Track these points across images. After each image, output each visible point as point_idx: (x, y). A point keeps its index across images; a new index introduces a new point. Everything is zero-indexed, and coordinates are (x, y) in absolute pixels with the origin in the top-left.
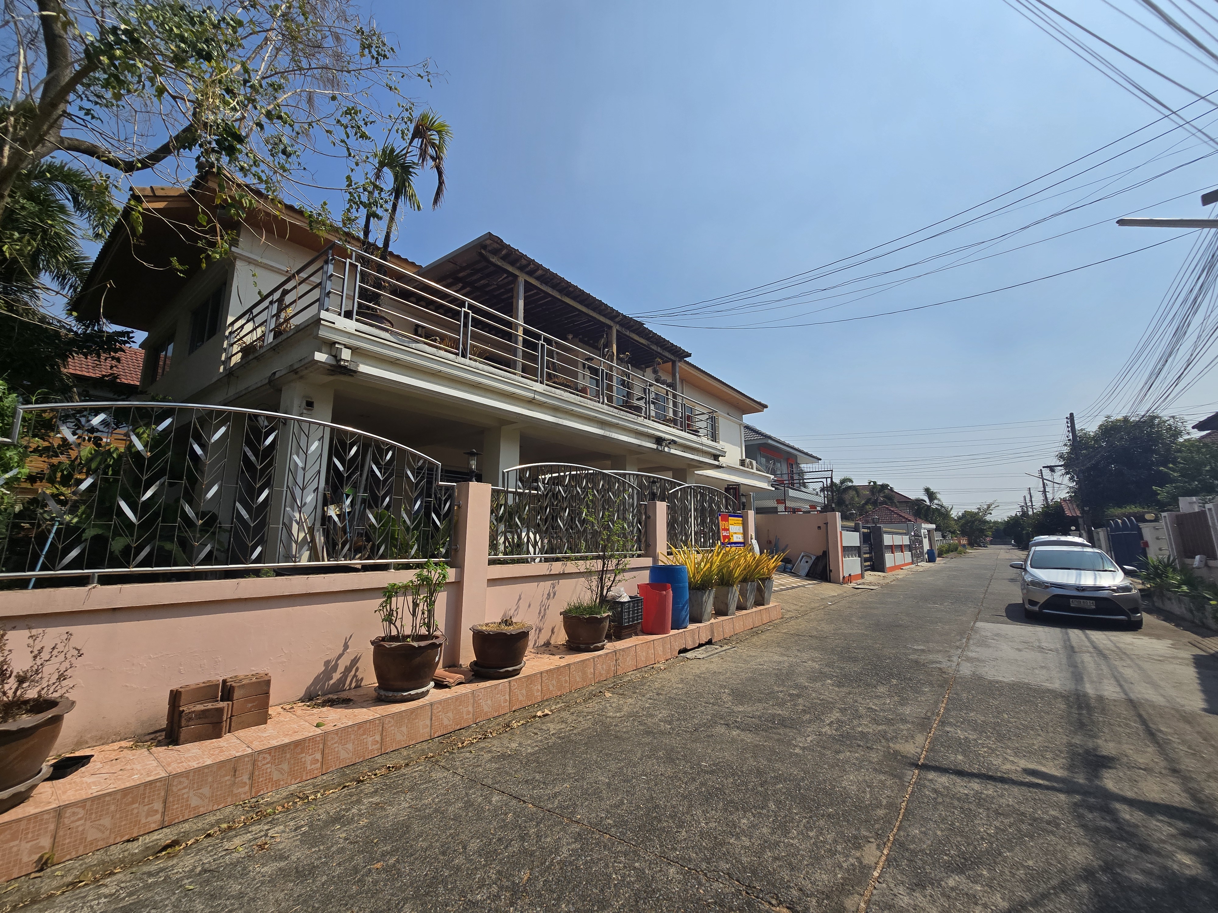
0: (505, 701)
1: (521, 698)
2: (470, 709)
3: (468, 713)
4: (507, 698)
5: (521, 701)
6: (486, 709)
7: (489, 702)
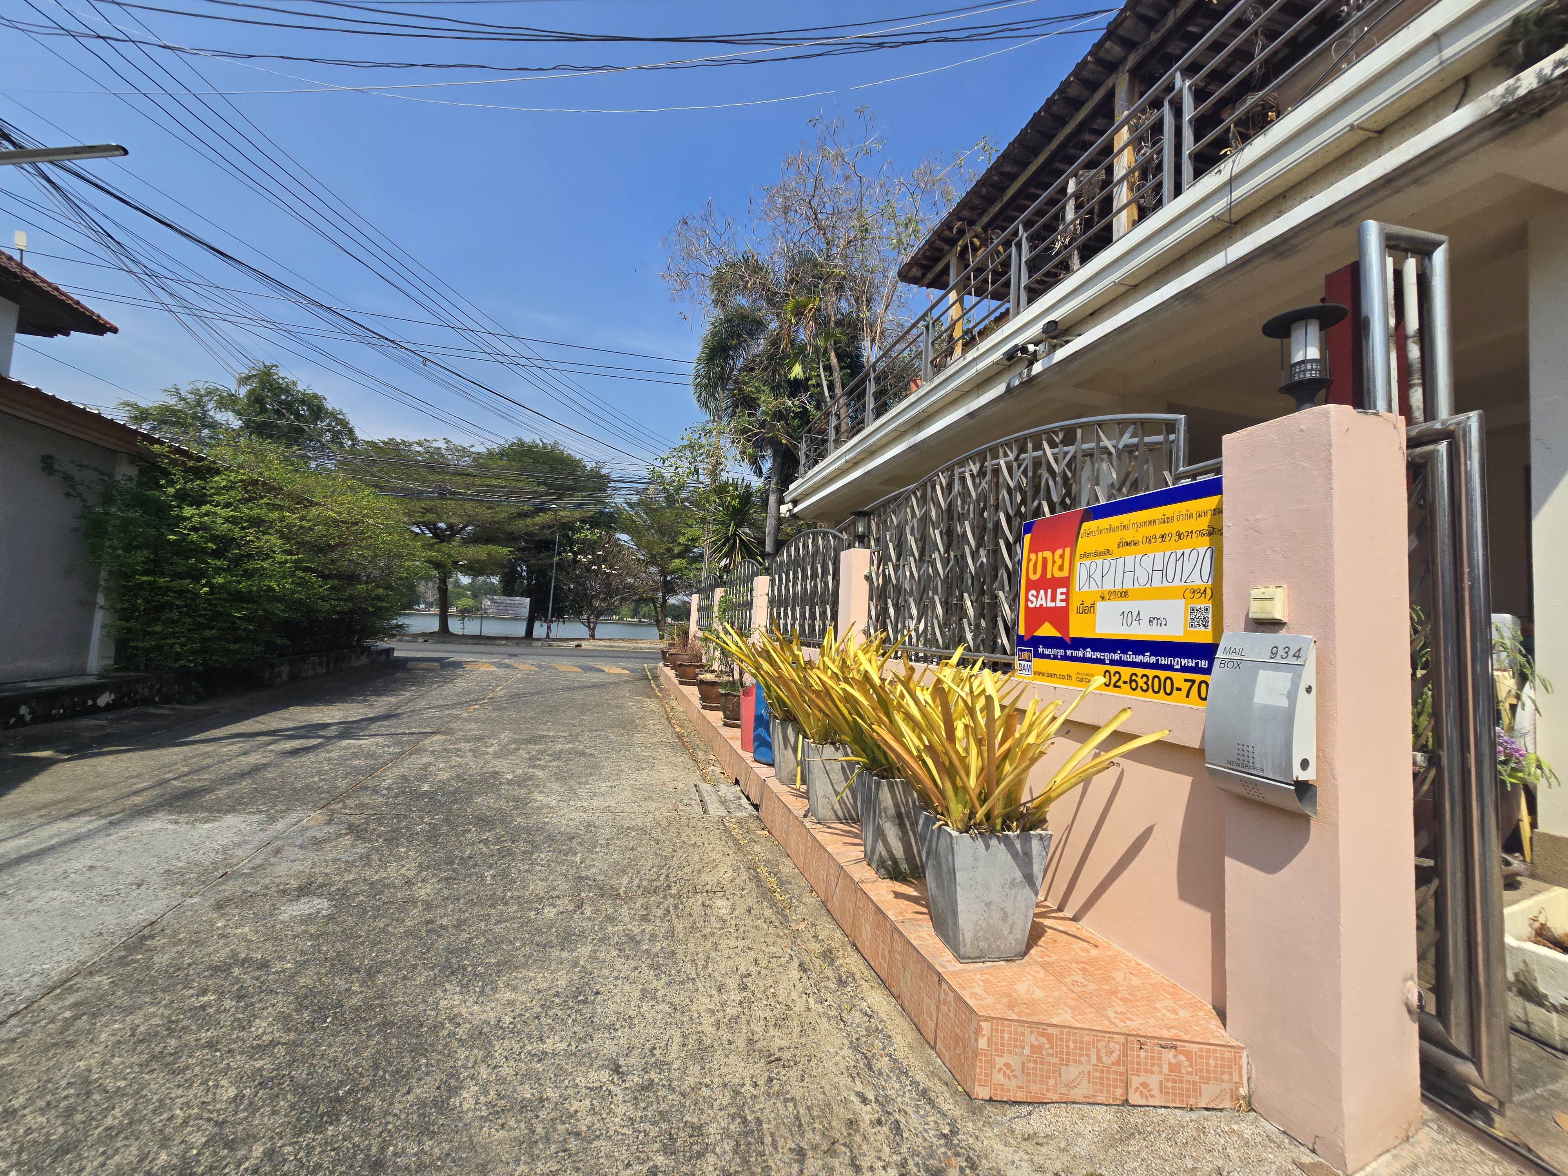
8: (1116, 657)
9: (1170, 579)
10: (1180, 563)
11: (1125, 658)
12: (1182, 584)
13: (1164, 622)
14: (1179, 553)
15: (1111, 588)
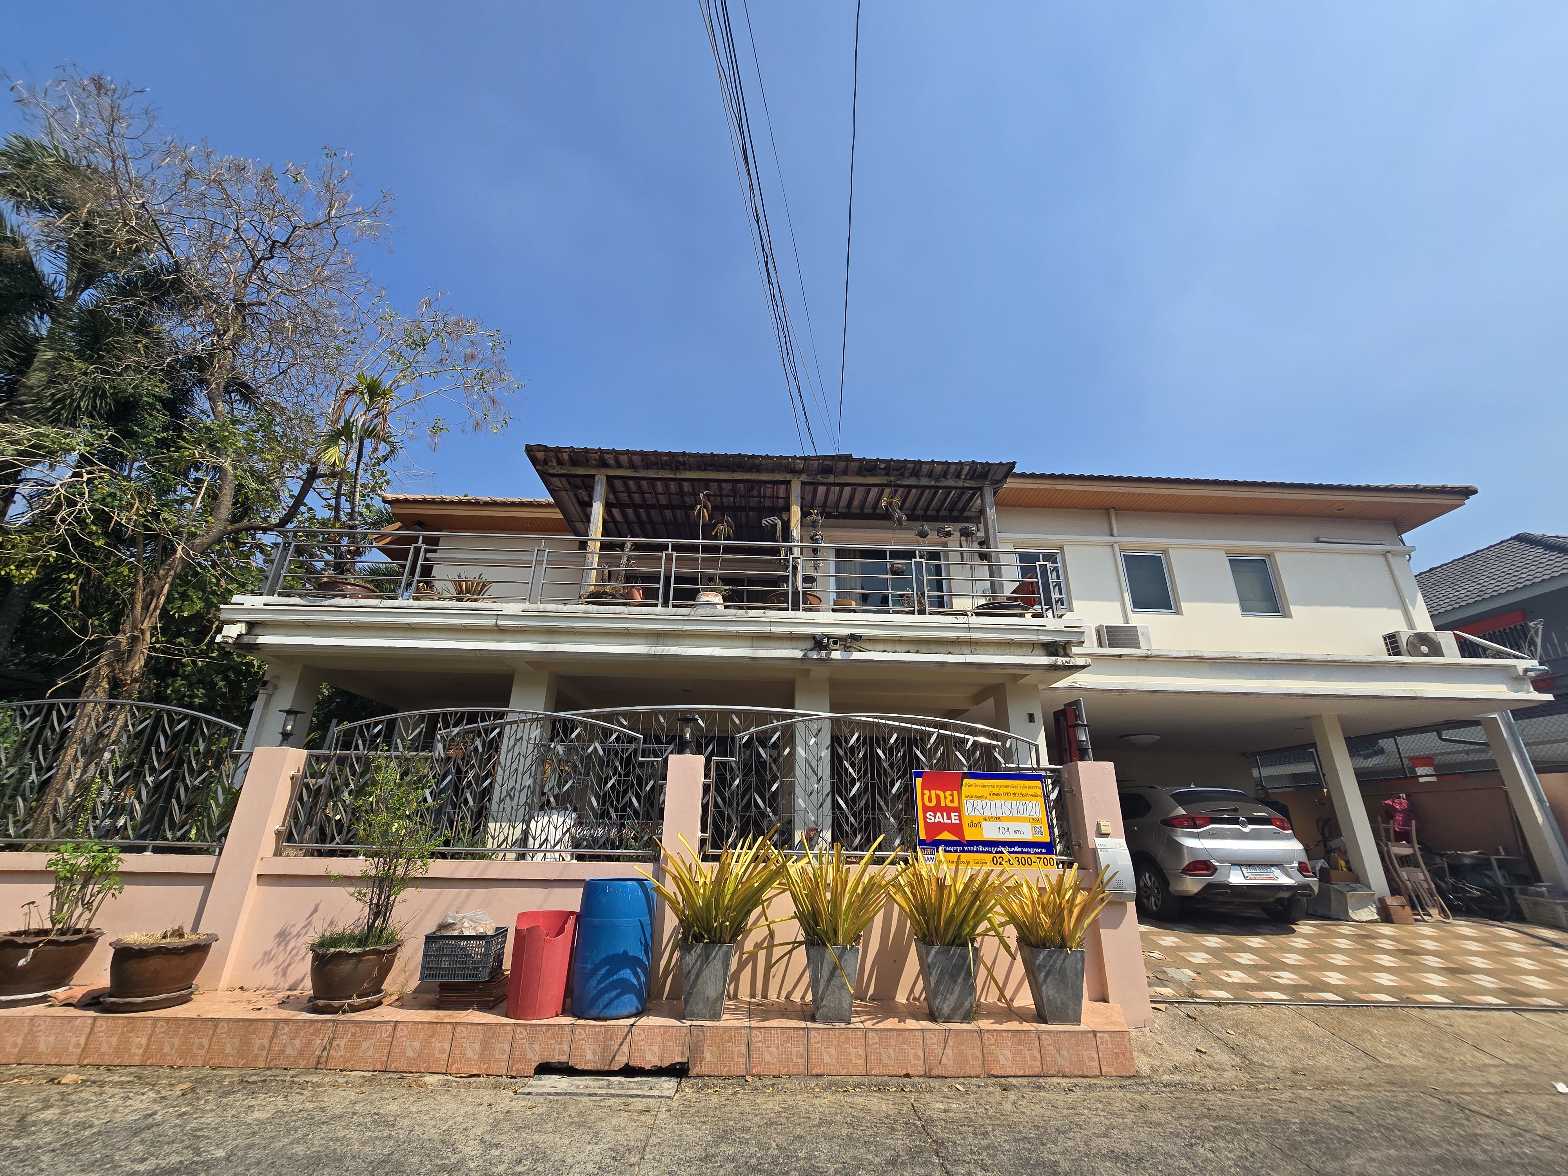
0: (77, 1045)
1: (104, 1048)
2: (20, 1041)
3: (15, 1045)
4: (82, 1041)
5: (103, 1054)
6: (42, 1047)
7: (51, 1039)
9: (1022, 813)
11: (1003, 849)
15: (989, 815)
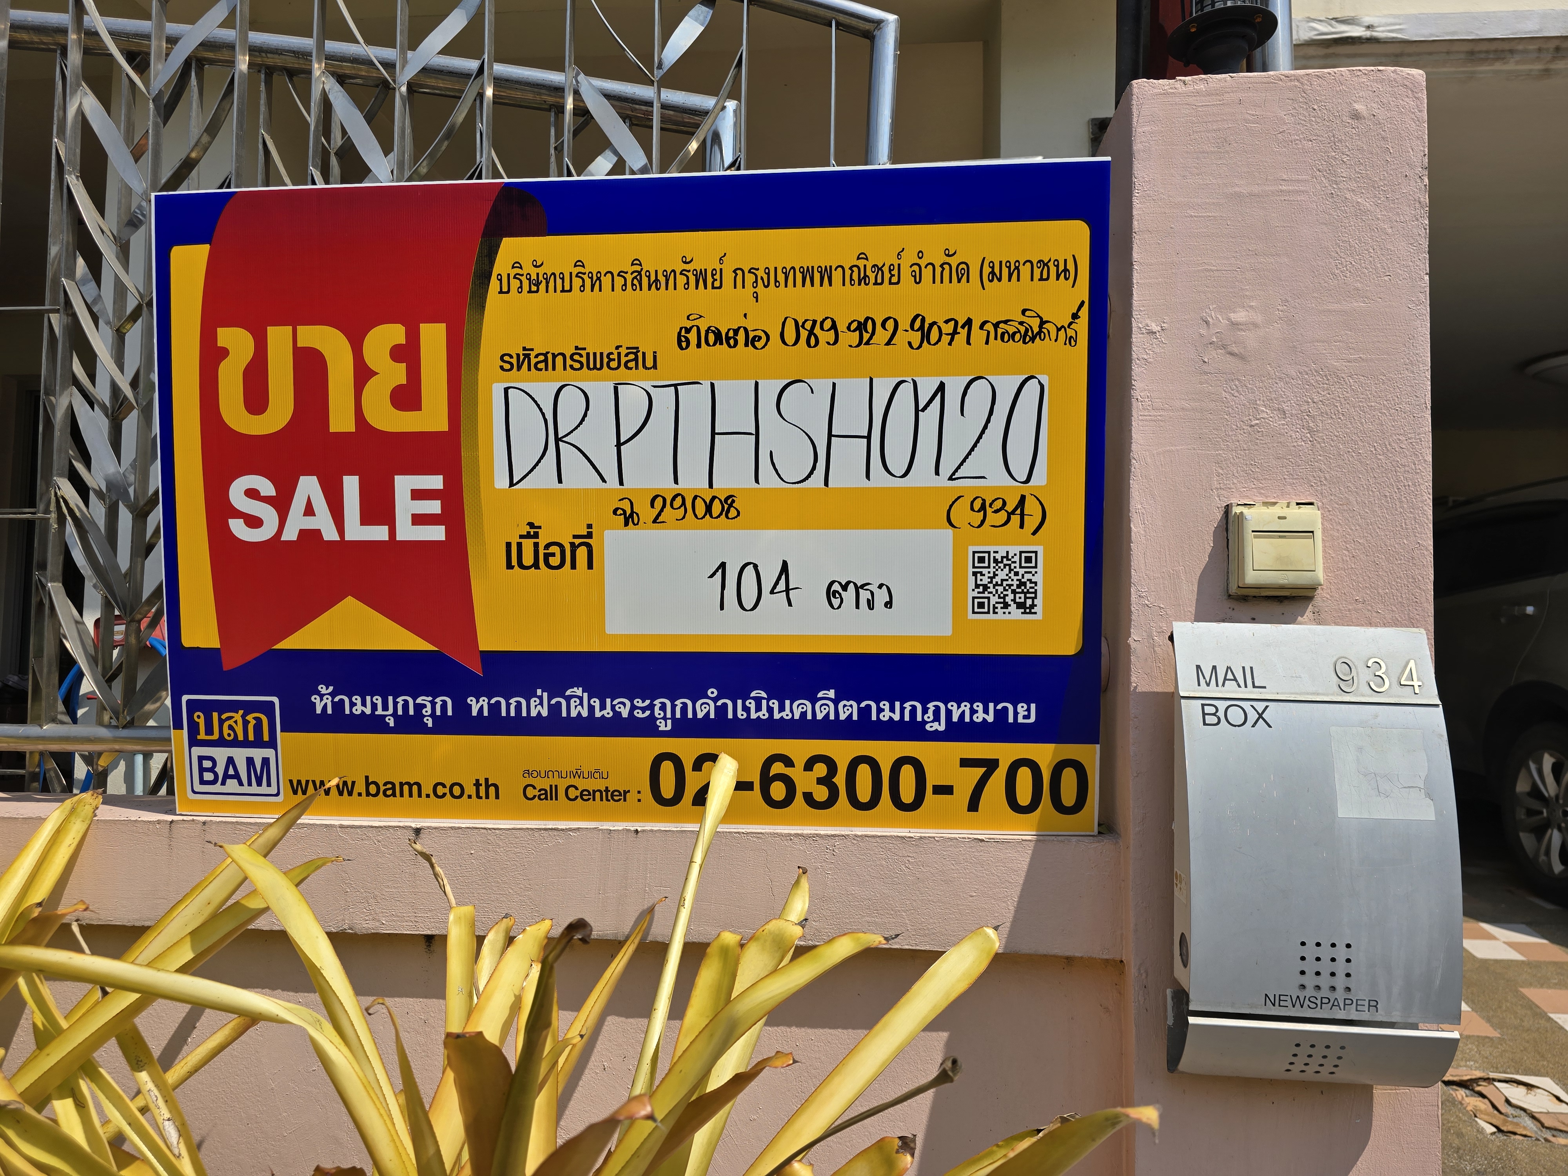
8: (705, 708)
9: (898, 464)
10: (930, 418)
11: (736, 710)
12: (942, 481)
13: (881, 597)
14: (927, 388)
15: (666, 484)
